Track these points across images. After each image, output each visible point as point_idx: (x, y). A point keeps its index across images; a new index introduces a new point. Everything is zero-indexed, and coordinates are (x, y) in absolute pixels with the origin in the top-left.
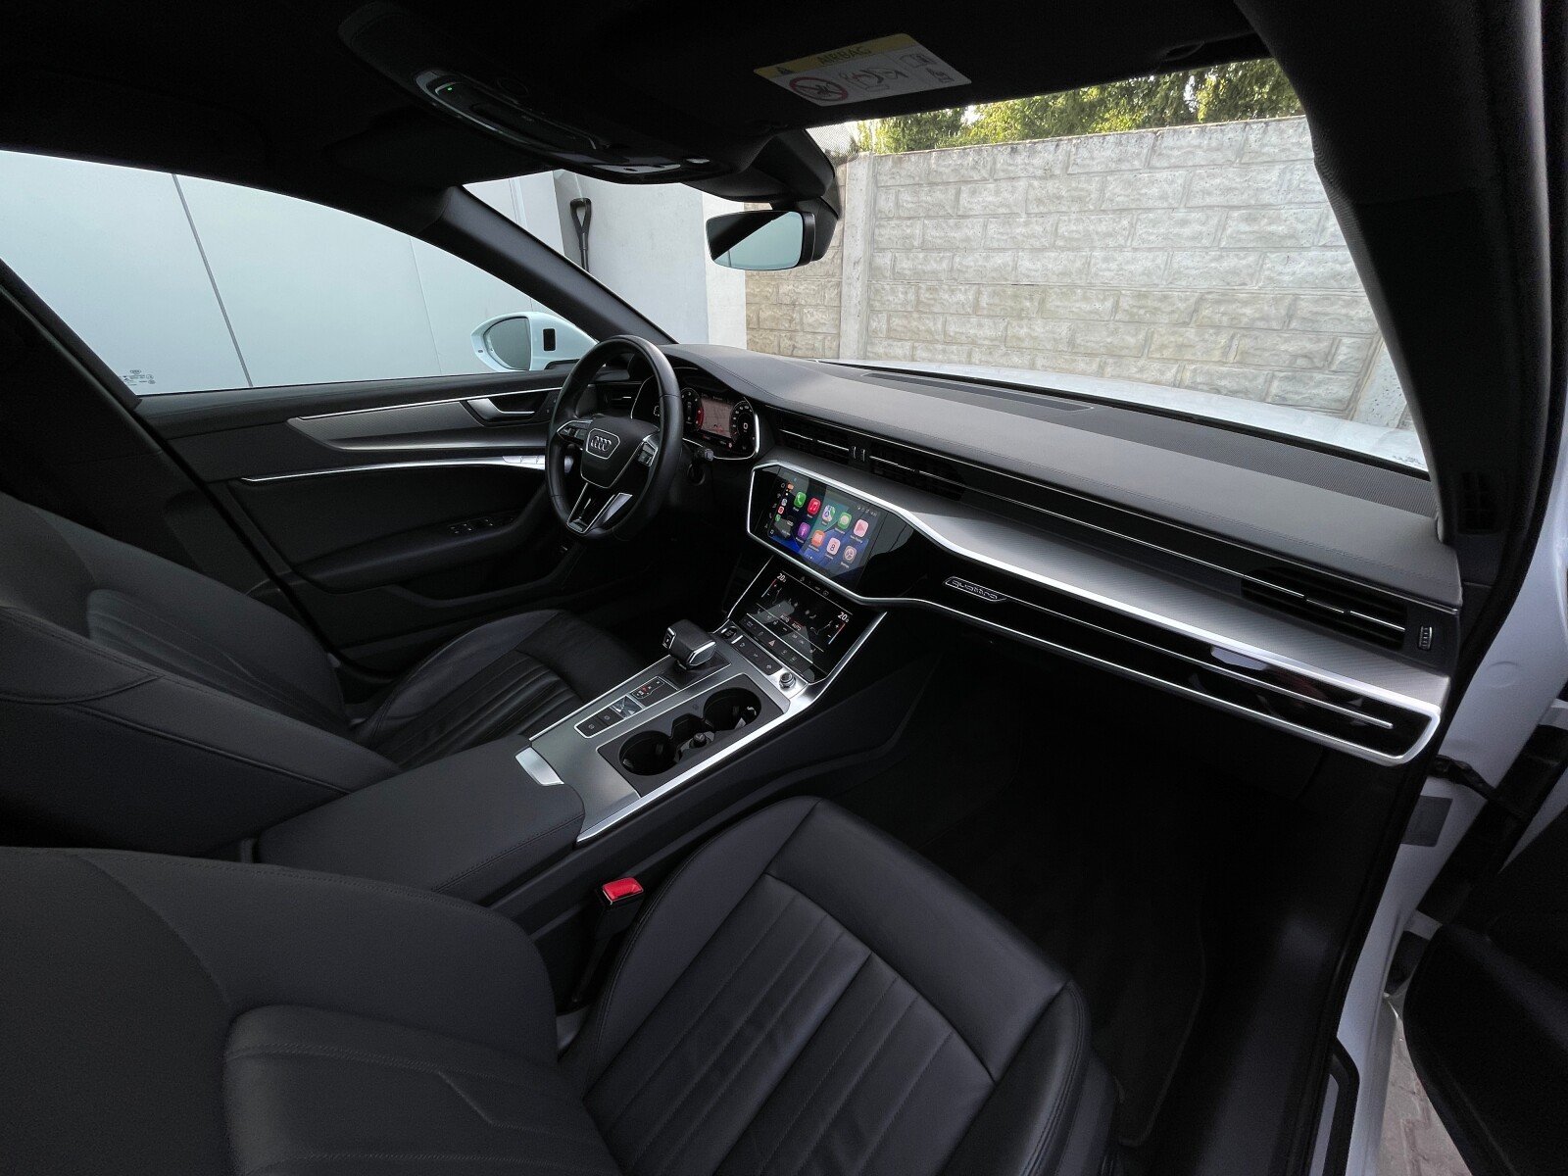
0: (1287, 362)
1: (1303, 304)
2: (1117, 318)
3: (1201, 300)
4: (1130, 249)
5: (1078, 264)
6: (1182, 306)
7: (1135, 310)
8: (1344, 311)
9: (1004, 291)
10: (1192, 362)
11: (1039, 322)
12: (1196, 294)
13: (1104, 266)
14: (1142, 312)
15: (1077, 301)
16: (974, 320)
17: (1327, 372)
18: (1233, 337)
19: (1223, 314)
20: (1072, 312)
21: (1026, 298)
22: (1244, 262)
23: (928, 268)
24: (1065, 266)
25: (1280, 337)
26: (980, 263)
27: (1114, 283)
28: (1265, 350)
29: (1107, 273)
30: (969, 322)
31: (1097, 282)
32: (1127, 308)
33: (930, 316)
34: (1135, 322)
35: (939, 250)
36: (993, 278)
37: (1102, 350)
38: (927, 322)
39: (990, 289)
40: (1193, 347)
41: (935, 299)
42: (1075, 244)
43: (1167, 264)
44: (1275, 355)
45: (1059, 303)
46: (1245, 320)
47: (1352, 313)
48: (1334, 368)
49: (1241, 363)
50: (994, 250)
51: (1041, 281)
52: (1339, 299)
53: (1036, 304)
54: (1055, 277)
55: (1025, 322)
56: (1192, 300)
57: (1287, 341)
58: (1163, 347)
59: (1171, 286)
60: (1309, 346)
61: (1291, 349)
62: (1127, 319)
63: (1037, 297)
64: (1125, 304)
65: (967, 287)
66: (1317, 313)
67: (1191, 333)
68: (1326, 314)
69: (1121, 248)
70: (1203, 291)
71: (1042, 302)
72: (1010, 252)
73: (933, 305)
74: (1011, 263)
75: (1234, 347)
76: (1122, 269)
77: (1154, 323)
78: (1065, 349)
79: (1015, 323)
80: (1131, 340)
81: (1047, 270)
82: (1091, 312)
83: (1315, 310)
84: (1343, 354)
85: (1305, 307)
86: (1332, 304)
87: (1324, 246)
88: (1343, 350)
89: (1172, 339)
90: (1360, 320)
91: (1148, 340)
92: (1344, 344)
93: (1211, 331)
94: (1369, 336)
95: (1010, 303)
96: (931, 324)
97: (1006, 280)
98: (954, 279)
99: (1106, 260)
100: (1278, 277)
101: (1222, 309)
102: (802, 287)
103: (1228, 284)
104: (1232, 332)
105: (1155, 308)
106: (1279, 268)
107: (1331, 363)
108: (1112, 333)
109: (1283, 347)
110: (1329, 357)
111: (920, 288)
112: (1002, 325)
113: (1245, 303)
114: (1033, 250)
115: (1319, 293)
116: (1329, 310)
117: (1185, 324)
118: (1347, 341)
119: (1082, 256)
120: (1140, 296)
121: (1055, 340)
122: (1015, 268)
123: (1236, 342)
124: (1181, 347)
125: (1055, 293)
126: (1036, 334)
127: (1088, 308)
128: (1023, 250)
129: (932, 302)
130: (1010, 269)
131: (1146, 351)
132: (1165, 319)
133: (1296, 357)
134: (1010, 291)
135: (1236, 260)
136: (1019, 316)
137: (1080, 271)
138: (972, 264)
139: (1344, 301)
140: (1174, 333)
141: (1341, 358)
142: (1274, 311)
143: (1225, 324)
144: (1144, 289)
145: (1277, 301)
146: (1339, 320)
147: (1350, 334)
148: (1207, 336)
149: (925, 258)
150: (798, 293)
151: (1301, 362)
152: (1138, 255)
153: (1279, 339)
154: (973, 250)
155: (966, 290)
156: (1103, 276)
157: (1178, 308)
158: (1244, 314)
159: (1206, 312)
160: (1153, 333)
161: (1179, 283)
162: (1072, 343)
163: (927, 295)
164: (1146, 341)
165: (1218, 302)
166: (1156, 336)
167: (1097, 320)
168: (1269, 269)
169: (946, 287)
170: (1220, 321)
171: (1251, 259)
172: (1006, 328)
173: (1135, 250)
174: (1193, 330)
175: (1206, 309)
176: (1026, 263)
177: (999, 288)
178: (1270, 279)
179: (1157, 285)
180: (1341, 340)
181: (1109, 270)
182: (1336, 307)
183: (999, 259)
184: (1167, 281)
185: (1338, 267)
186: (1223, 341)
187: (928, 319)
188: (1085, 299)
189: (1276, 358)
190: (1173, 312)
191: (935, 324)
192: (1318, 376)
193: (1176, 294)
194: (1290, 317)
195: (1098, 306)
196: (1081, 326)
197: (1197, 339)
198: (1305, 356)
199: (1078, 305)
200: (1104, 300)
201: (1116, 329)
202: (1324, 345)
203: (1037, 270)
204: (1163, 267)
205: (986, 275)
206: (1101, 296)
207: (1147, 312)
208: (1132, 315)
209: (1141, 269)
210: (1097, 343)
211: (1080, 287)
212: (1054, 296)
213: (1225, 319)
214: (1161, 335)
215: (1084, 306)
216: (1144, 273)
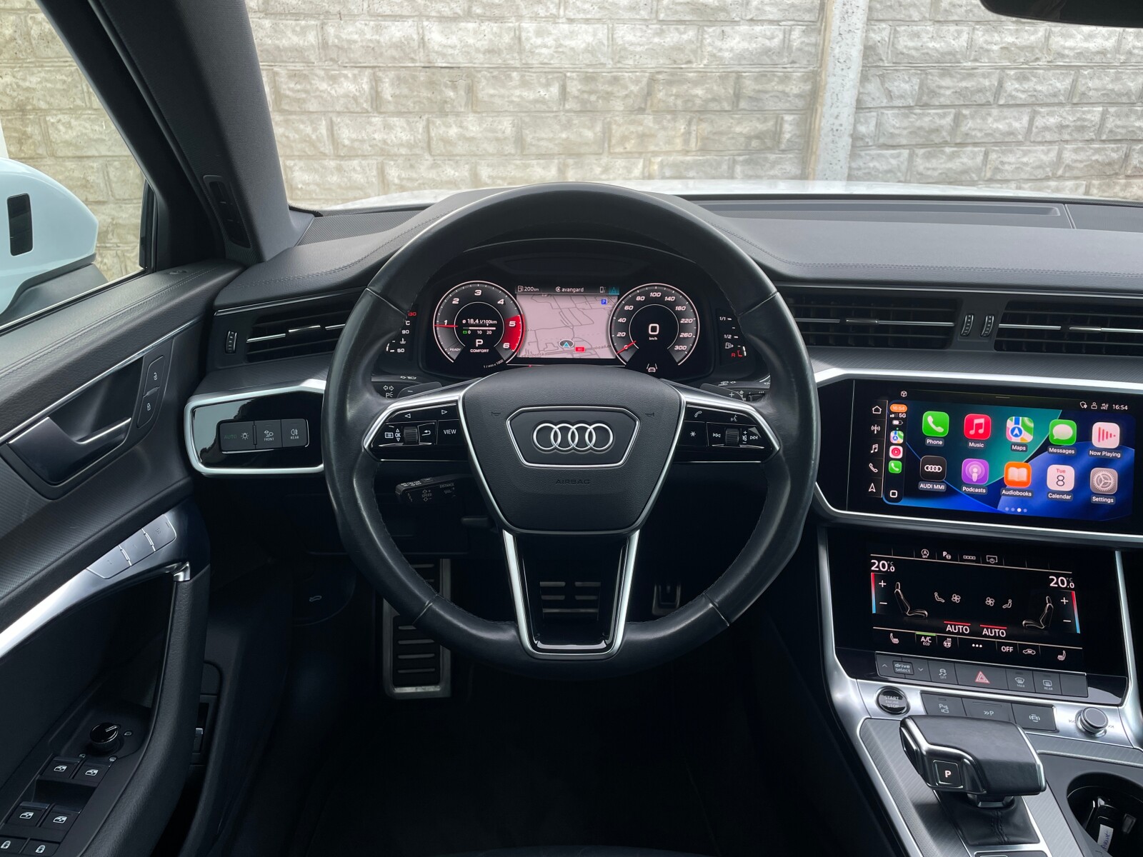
0: (744, 145)
1: (747, 82)
2: (567, 107)
3: (652, 80)
4: (564, 20)
5: (507, 39)
6: (635, 88)
7: (586, 96)
8: (780, 88)
9: (414, 78)
10: (655, 154)
11: (471, 117)
12: (647, 74)
13: (539, 41)
14: (593, 98)
15: (515, 88)
16: (377, 120)
17: (777, 152)
18: (690, 122)
20: (512, 102)
21: (446, 86)
22: (685, 37)
23: (284, 43)
24: (491, 40)
25: (732, 118)
26: (368, 36)
27: (556, 63)
28: (721, 133)
29: (544, 51)
30: (370, 123)
31: (534, 62)
32: (576, 93)
33: (304, 118)
34: (587, 110)
35: (297, 15)
36: (394, 58)
37: (556, 150)
38: (302, 126)
39: (392, 74)
40: (653, 136)
41: (306, 92)
42: (497, 12)
43: (608, 38)
44: (733, 138)
45: (492, 91)
46: (698, 102)
47: (787, 90)
48: (783, 147)
49: (703, 150)
50: (385, 17)
51: (462, 61)
52: (774, 75)
53: (462, 93)
54: (481, 56)
55: (451, 119)
56: (645, 81)
57: (739, 123)
58: (624, 139)
59: (619, 65)
60: (761, 127)
61: (745, 131)
62: (577, 107)
63: (462, 83)
64: (574, 87)
65: (356, 71)
66: (759, 91)
67: (648, 120)
68: (766, 92)
69: (554, 19)
70: (652, 70)
71: (470, 90)
72: (410, 22)
73: (304, 101)
74: (415, 37)
75: (693, 134)
76: (560, 46)
77: (609, 111)
78: (513, 151)
79: (438, 122)
80: (589, 134)
81: (467, 45)
82: (536, 101)
83: (757, 87)
84: (789, 129)
85: (749, 86)
86: (770, 81)
87: (752, 20)
88: (787, 127)
89: (632, 128)
90: (797, 96)
91: (607, 133)
92: (787, 121)
93: (669, 117)
94: (802, 112)
95: (425, 93)
96: (309, 130)
97: (413, 60)
98: (332, 60)
99: (539, 33)
100: (720, 54)
101: (675, 91)
102: (34, 79)
103: (675, 62)
104: (688, 117)
105: (607, 93)
106: (718, 43)
107: (779, 142)
108: (568, 126)
109: (738, 129)
110: (776, 134)
111: (276, 74)
112: (420, 126)
113: (696, 83)
114: (442, 19)
115: (757, 70)
116: (768, 87)
117: (641, 110)
118: (788, 118)
119: (510, 28)
120: (589, 79)
121: (497, 139)
122: (423, 42)
123: (694, 128)
124: (643, 137)
125: (485, 78)
126: (472, 135)
127: (531, 96)
128: (428, 18)
129: (304, 96)
130: (415, 44)
131: (606, 145)
132: (618, 105)
133: (749, 138)
134: (422, 77)
135: (677, 34)
136: (443, 109)
137: (510, 49)
138: (356, 37)
139: (779, 77)
140: (632, 122)
141: (787, 136)
142: (723, 91)
143: (680, 108)
144: (591, 70)
145: (724, 78)
146: (777, 97)
147: (789, 111)
148: (665, 123)
149: (275, 28)
150: (27, 89)
151: (755, 143)
152: (575, 27)
153: (731, 121)
154: (353, 17)
155: (355, 76)
156: (540, 54)
157: (632, 92)
158: (696, 96)
159: (661, 95)
160: (610, 123)
161: (627, 62)
162: (520, 141)
163: (292, 85)
164: (604, 133)
165: (670, 83)
166: (614, 127)
167: (544, 112)
168: (710, 45)
169: (322, 73)
170: (675, 105)
171: (691, 34)
172: (427, 129)
173: (571, 21)
174: (651, 117)
175: (660, 91)
176: (436, 36)
177: (403, 73)
178: (714, 56)
179: (604, 65)
180: (782, 118)
181: (545, 46)
182: (773, 84)
183: (397, 31)
184: (612, 59)
185: (767, 43)
186: (683, 127)
187: (303, 122)
188: (524, 84)
189: (733, 141)
190: (627, 96)
191: (315, 130)
192: (772, 157)
193: (626, 74)
194: (737, 96)
195: (542, 93)
196: (527, 119)
197: (657, 127)
198: (757, 137)
199: (517, 92)
200: (548, 85)
201: (569, 121)
202: (770, 124)
203: (453, 47)
204: (606, 42)
205: (381, 54)
206: (543, 80)
207: (598, 98)
208: (584, 102)
209: (583, 46)
210: (550, 140)
211: (515, 69)
212: (484, 82)
213: (679, 102)
214: (619, 125)
215: (525, 94)
216: (586, 50)
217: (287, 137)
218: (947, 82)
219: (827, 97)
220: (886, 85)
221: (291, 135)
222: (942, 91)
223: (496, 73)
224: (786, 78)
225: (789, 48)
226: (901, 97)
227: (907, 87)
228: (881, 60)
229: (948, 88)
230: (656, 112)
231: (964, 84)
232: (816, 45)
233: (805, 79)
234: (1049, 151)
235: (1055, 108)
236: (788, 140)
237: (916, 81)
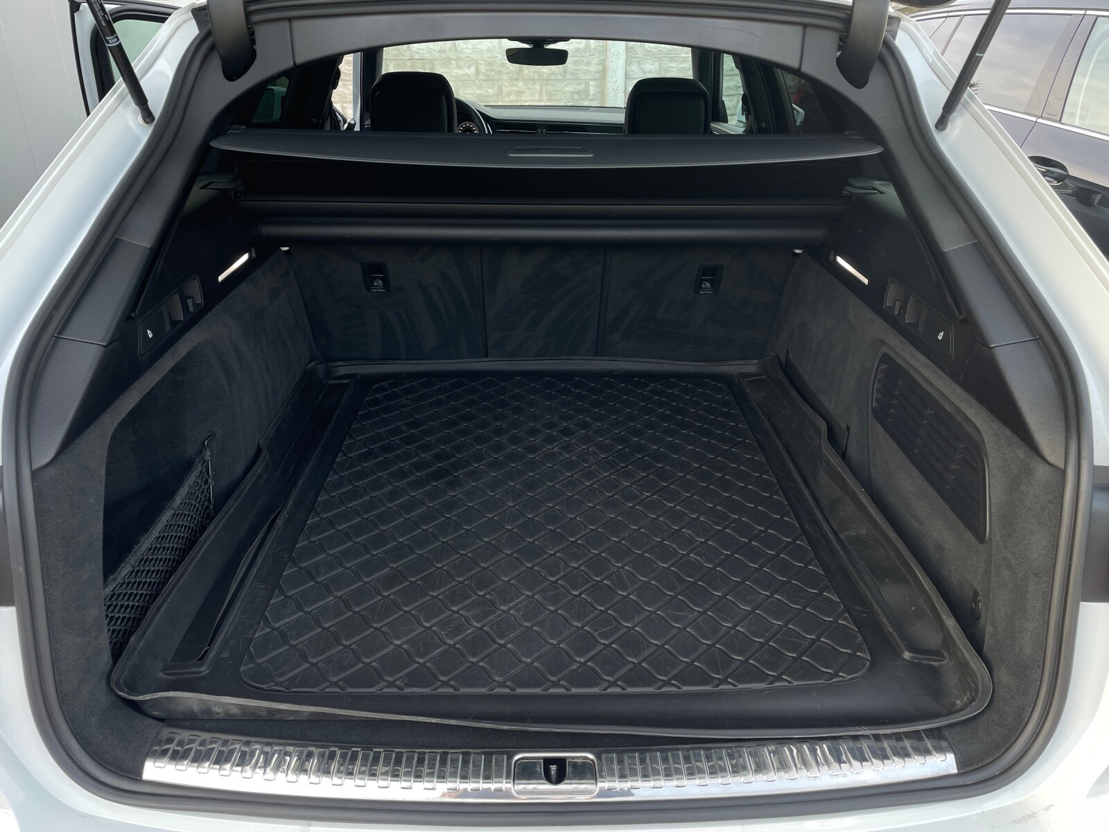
2: (480, 78)
7: (489, 73)
14: (492, 73)
15: (454, 68)
18: (542, 85)
19: (534, 72)
27: (473, 56)
29: (467, 51)
31: (462, 56)
32: (484, 71)
34: (489, 79)
36: (395, 55)
39: (394, 62)
40: (524, 92)
47: (590, 69)
48: (590, 98)
51: (427, 56)
52: (583, 62)
54: (436, 53)
57: (567, 85)
58: (509, 94)
60: (578, 88)
61: (570, 90)
62: (485, 78)
64: (483, 68)
66: (575, 70)
67: (521, 84)
68: (579, 70)
75: (544, 91)
76: (475, 48)
77: (501, 80)
80: (491, 91)
82: (464, 75)
83: (574, 68)
84: (592, 90)
85: (571, 67)
88: (591, 88)
89: (512, 89)
90: (595, 72)
93: (531, 83)
94: (599, 80)
97: (404, 56)
101: (533, 70)
104: (541, 82)
105: (499, 71)
107: (588, 95)
108: (480, 87)
109: (566, 89)
110: (587, 92)
116: (580, 68)
117: (517, 79)
118: (591, 83)
120: (490, 64)
123: (544, 88)
124: (518, 93)
125: (439, 64)
127: (462, 73)
131: (500, 97)
132: (506, 77)
133: (573, 93)
137: (451, 50)
139: (585, 63)
140: (513, 85)
141: (592, 92)
144: (490, 60)
146: (586, 72)
147: (592, 80)
148: (529, 86)
151: (576, 96)
156: (465, 53)
157: (511, 70)
158: (544, 72)
159: (526, 72)
160: (501, 86)
163: (347, 67)
164: (499, 91)
177: (399, 62)
179: (497, 57)
182: (583, 66)
188: (458, 67)
190: (509, 73)
195: (467, 71)
196: (460, 84)
197: (525, 88)
198: (577, 93)
199: (455, 71)
200: (469, 67)
201: (481, 85)
202: (583, 86)
203: (424, 50)
204: (497, 46)
205: (389, 53)
206: (467, 65)
207: (495, 73)
208: (488, 75)
209: (486, 48)
210: (471, 94)
211: (453, 59)
212: (438, 66)
213: (536, 75)
214: (506, 87)
215: (458, 71)
216: (488, 50)
217: (344, 93)
218: (673, 65)
219: (610, 73)
220: (642, 66)
221: (346, 92)
222: (671, 69)
223: (444, 62)
224: (589, 64)
225: (590, 48)
226: (650, 72)
227: (652, 67)
228: (637, 54)
229: (674, 68)
230: (524, 80)
231: (682, 66)
232: (603, 46)
233: (598, 64)
234: (732, 100)
235: (733, 77)
236: (593, 95)
237: (656, 64)
